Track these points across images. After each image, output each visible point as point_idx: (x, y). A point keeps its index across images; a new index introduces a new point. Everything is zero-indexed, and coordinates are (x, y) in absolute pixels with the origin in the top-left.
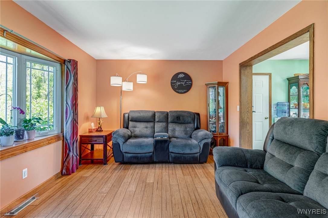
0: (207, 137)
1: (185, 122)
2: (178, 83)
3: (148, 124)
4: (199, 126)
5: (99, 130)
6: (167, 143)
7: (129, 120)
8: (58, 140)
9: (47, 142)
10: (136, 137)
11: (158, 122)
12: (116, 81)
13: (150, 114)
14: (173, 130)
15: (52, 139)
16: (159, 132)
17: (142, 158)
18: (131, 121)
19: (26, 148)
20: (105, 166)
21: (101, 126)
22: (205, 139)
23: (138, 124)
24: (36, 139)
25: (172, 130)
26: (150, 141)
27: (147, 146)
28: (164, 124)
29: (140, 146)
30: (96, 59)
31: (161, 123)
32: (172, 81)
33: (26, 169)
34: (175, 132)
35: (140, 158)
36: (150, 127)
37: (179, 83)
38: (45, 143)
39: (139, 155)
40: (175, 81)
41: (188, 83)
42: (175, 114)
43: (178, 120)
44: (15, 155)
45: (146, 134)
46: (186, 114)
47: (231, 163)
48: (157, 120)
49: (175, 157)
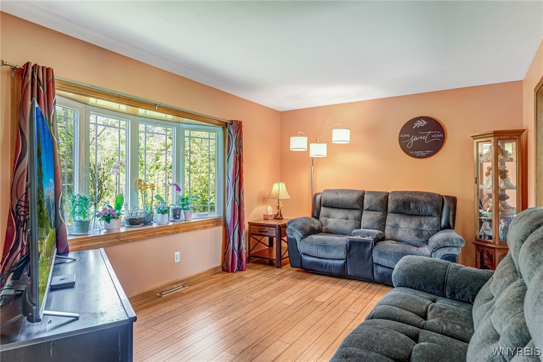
0: (449, 244)
1: (419, 214)
2: (413, 139)
3: (349, 213)
4: (451, 223)
5: (278, 217)
6: (369, 247)
7: (321, 205)
8: (217, 225)
9: (203, 226)
10: (329, 232)
11: (368, 210)
12: (298, 143)
13: (355, 196)
14: (395, 227)
15: (209, 223)
16: (367, 229)
17: (328, 266)
18: (325, 206)
19: (178, 229)
20: (277, 269)
21: (280, 211)
22: (444, 249)
23: (334, 212)
24: (192, 221)
25: (392, 226)
26: (343, 240)
27: (335, 247)
28: (379, 215)
29: (325, 246)
30: (281, 110)
31: (373, 212)
32: (402, 136)
33: (179, 253)
34: (397, 230)
35: (325, 265)
36: (353, 218)
37: (416, 139)
38: (200, 226)
39: (323, 261)
40: (408, 135)
41: (434, 136)
42: (401, 198)
43: (405, 208)
44: (167, 235)
45: (344, 229)
46: (422, 198)
47: (413, 283)
48: (366, 206)
49: (383, 274)
